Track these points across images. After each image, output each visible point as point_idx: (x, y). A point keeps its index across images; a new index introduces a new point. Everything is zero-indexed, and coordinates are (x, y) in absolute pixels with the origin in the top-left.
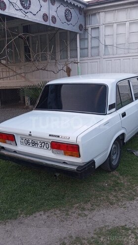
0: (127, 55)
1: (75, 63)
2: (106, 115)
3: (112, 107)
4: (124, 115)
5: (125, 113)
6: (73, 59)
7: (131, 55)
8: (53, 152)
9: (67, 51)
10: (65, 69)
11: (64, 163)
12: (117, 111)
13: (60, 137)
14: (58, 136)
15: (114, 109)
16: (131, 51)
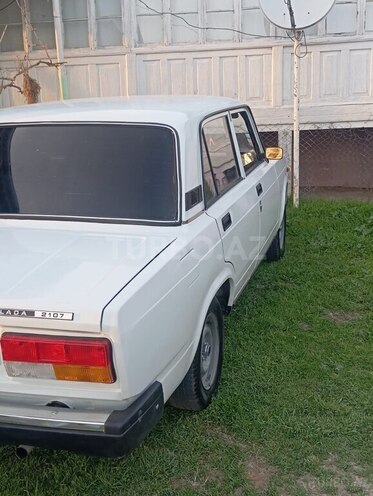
0: (204, 47)
1: (50, 64)
2: (179, 224)
3: (193, 198)
4: (227, 222)
5: (228, 215)
6: (41, 54)
7: (213, 46)
8: (10, 373)
9: (20, 28)
10: (20, 81)
11: (55, 405)
12: (209, 211)
13: (38, 314)
14: (31, 314)
15: (200, 206)
16: (214, 34)
